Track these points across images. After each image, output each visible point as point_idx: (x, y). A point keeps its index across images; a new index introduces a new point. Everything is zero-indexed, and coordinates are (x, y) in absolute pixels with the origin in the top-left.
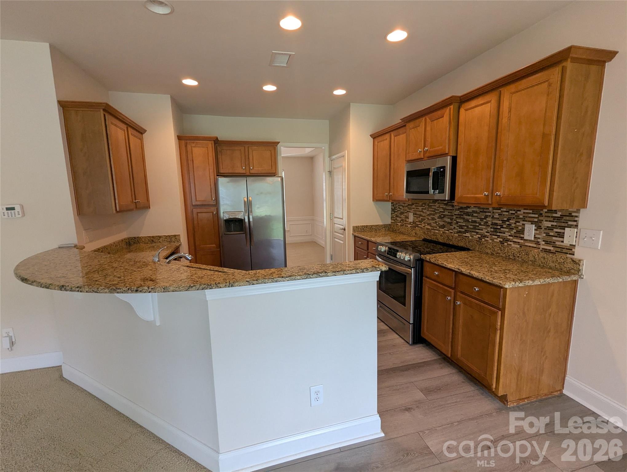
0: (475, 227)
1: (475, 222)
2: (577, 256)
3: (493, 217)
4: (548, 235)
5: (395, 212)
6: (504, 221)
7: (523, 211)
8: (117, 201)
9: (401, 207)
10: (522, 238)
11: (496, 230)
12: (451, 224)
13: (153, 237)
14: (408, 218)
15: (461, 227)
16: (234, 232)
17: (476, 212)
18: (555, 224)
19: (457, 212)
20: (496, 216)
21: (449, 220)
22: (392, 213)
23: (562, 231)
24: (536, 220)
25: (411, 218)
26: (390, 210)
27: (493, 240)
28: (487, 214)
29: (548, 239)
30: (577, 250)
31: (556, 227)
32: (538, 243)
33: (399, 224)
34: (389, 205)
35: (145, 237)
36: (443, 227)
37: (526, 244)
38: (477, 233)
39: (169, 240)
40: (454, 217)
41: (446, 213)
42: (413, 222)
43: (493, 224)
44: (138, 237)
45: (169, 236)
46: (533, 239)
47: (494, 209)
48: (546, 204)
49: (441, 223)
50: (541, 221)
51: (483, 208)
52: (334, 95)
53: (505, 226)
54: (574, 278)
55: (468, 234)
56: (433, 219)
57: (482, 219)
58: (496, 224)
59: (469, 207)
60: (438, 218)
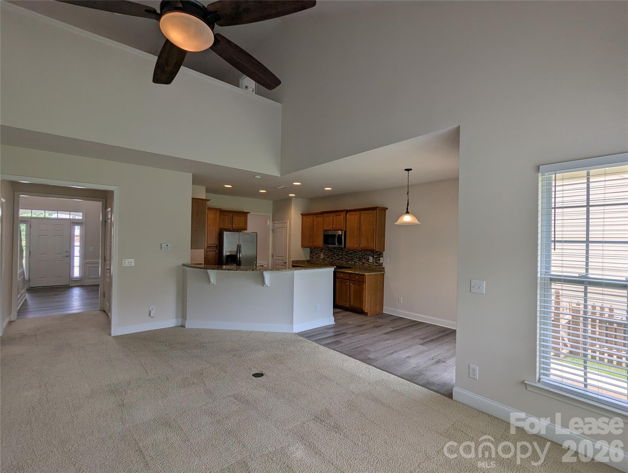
0: (352, 259)
1: (352, 257)
2: (383, 266)
3: (359, 255)
4: (376, 260)
5: (312, 253)
6: (363, 256)
7: (369, 252)
9: (316, 251)
10: (369, 262)
11: (360, 260)
12: (342, 258)
14: (320, 256)
15: (347, 259)
17: (353, 253)
18: (377, 256)
19: (345, 253)
20: (360, 254)
21: (341, 257)
22: (310, 254)
23: (379, 258)
24: (372, 255)
25: (322, 256)
26: (309, 252)
27: (359, 263)
28: (357, 253)
29: (376, 261)
30: (383, 264)
31: (378, 257)
32: (373, 263)
33: (315, 260)
34: (309, 249)
36: (339, 260)
37: (370, 264)
38: (353, 261)
40: (344, 255)
41: (340, 253)
42: (323, 258)
43: (359, 257)
46: (372, 262)
47: (359, 251)
48: (374, 249)
49: (338, 258)
50: (374, 256)
51: (355, 251)
53: (363, 258)
54: (383, 273)
55: (350, 262)
56: (334, 256)
57: (355, 256)
58: (360, 257)
59: (350, 251)
60: (336, 256)
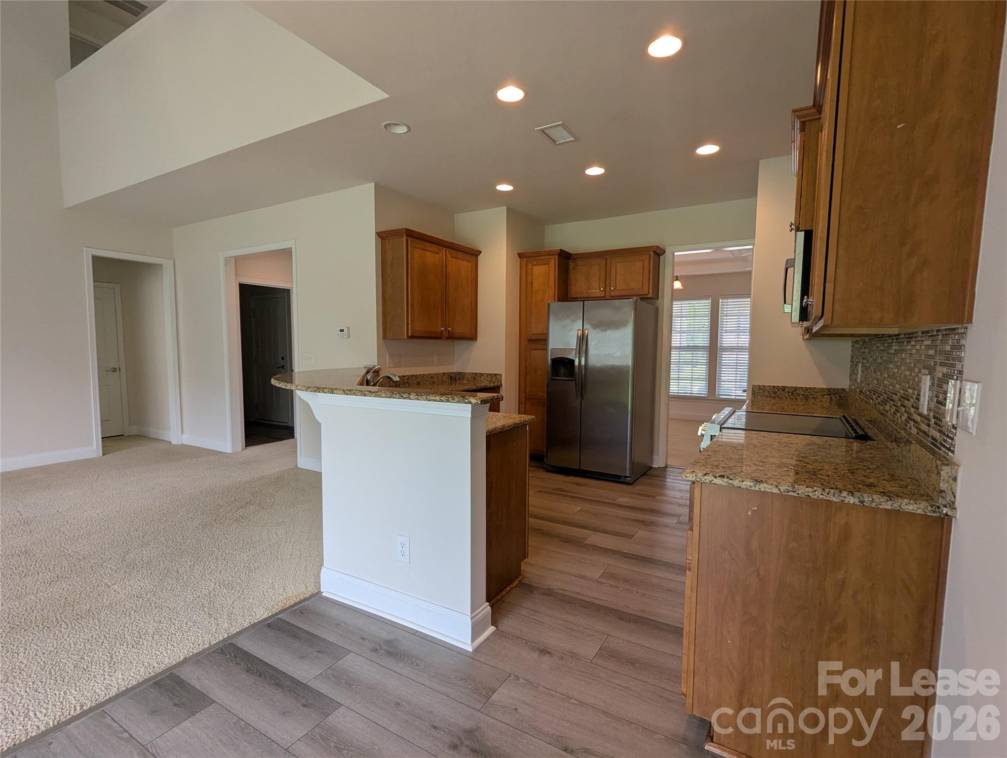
1: (894, 376)
3: (906, 365)
4: (938, 400)
5: (853, 363)
6: (911, 372)
8: (409, 326)
9: (856, 352)
10: (919, 411)
11: (904, 394)
12: (880, 384)
13: (476, 374)
16: (564, 377)
17: (897, 353)
19: (885, 356)
20: (908, 358)
21: (880, 376)
22: (851, 367)
24: (932, 363)
25: (859, 375)
26: (850, 359)
27: (901, 417)
31: (945, 378)
32: (929, 422)
33: (853, 388)
35: (469, 373)
37: (921, 426)
38: (894, 402)
39: (489, 379)
41: (879, 359)
42: (860, 382)
43: (904, 378)
44: (463, 373)
45: (490, 375)
46: (926, 412)
50: (935, 366)
52: (697, 154)
53: (911, 382)
57: (898, 369)
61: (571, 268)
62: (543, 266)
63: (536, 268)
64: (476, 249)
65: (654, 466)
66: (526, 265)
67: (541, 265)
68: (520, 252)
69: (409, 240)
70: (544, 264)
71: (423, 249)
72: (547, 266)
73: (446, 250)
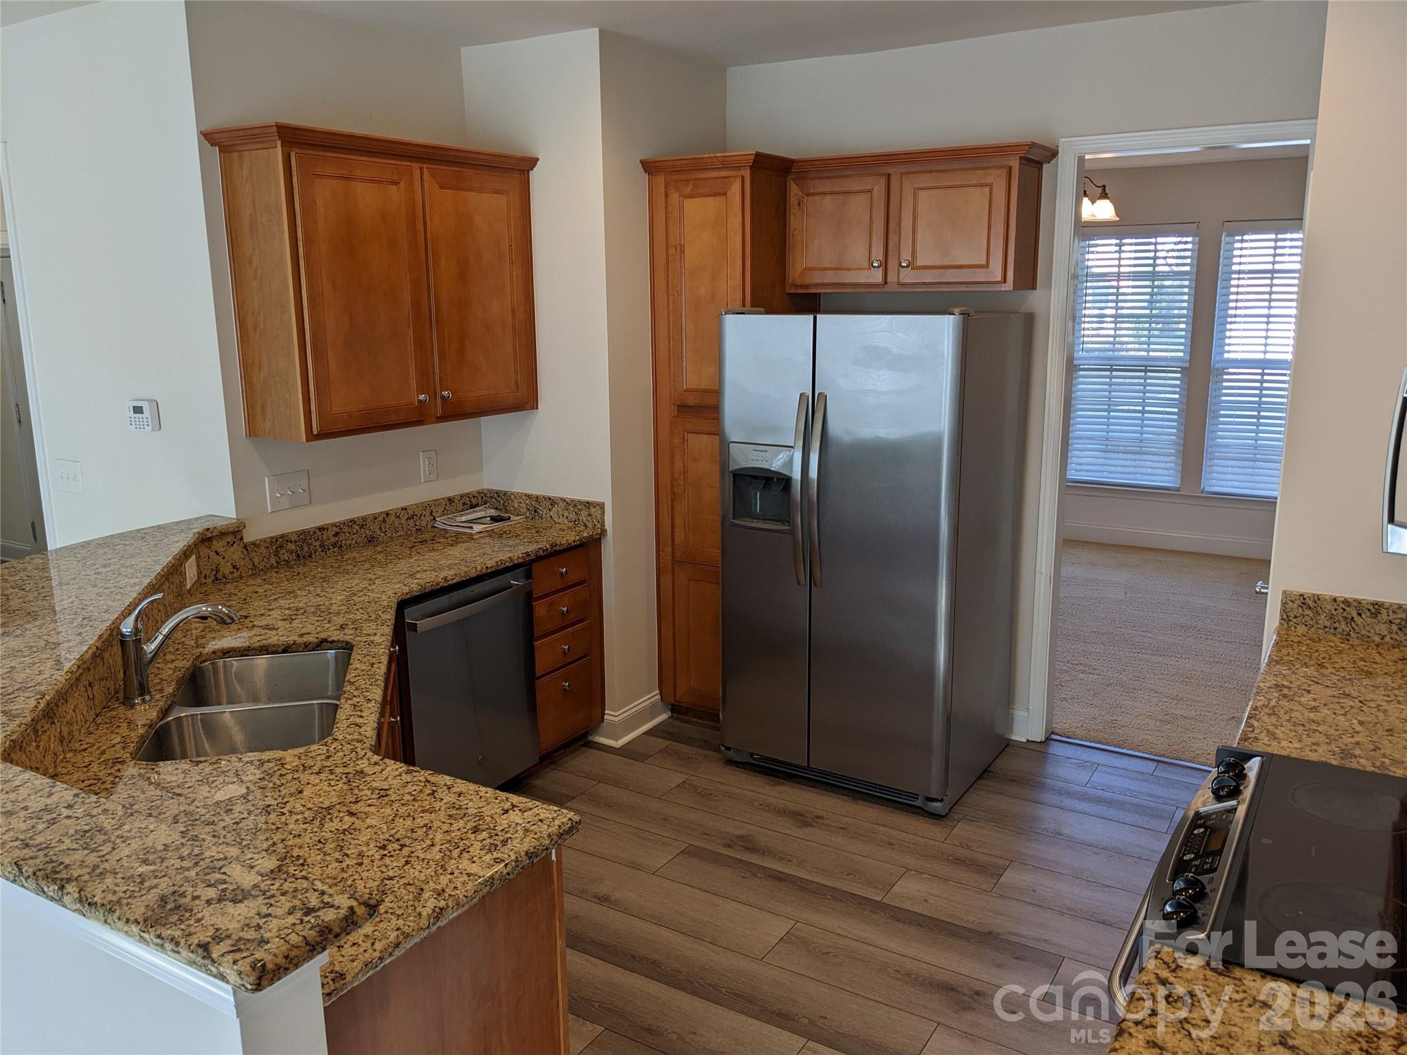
8: (314, 406)
35: (520, 495)
39: (574, 516)
44: (506, 493)
61: (793, 200)
62: (711, 199)
63: (691, 206)
64: (519, 154)
65: (1014, 738)
66: (666, 195)
67: (707, 196)
68: (643, 157)
69: (293, 155)
70: (714, 195)
71: (342, 178)
72: (723, 198)
73: (421, 168)
